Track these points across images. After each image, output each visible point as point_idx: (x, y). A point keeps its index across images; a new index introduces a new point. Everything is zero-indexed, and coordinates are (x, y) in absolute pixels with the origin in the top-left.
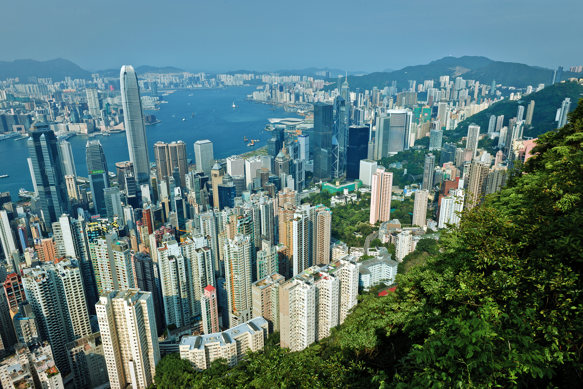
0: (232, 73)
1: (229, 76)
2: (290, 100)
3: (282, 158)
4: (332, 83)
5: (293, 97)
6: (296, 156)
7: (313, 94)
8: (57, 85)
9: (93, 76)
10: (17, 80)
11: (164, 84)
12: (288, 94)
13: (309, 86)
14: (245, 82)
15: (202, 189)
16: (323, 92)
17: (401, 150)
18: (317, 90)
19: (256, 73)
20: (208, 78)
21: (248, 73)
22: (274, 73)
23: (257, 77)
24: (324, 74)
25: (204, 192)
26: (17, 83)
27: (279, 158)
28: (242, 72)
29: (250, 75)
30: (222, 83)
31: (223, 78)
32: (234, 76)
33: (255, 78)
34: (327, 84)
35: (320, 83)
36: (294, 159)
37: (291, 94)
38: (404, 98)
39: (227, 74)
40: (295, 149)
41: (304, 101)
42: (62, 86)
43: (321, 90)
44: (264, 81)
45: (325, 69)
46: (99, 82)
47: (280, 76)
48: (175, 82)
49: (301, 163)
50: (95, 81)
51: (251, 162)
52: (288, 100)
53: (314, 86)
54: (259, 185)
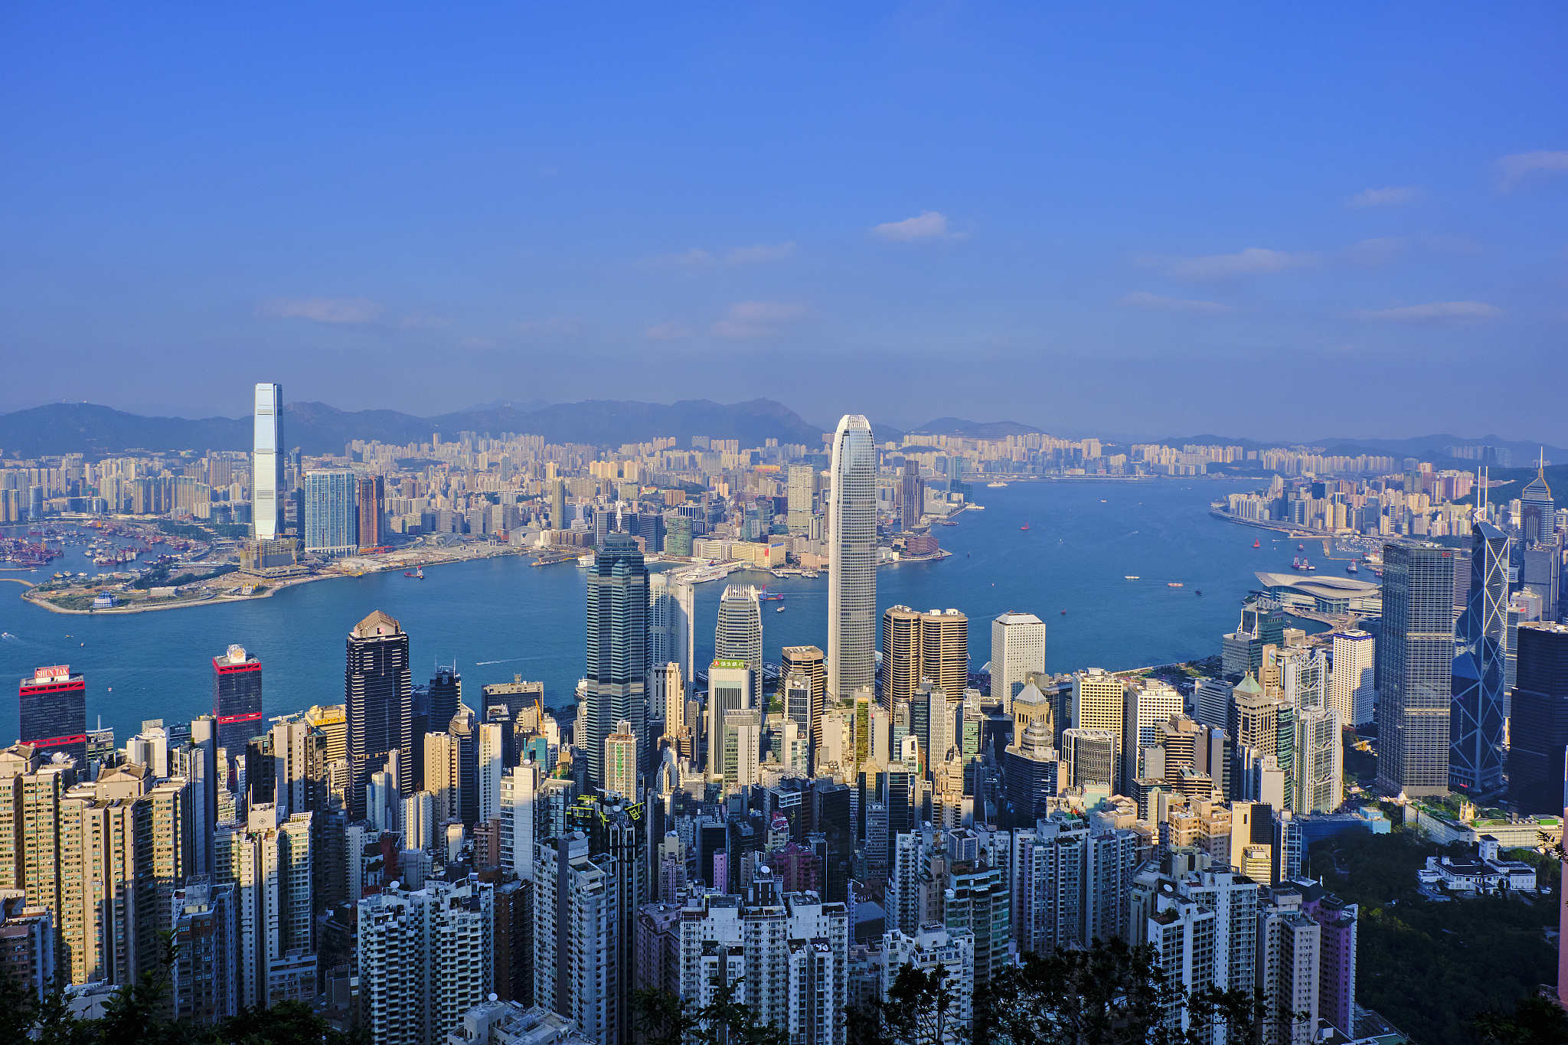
0: (1177, 444)
1: (1166, 449)
2: (1348, 524)
4: (1498, 482)
14: (1213, 467)
19: (1248, 445)
20: (1107, 452)
21: (1224, 443)
22: (1306, 445)
23: (1252, 455)
24: (1471, 453)
28: (1207, 440)
29: (1230, 450)
30: (1146, 465)
31: (1150, 452)
32: (1180, 449)
33: (1245, 456)
39: (1161, 444)
41: (1395, 529)
43: (1461, 501)
44: (1265, 466)
45: (1482, 439)
47: (1324, 455)
48: (1015, 459)
53: (1437, 488)
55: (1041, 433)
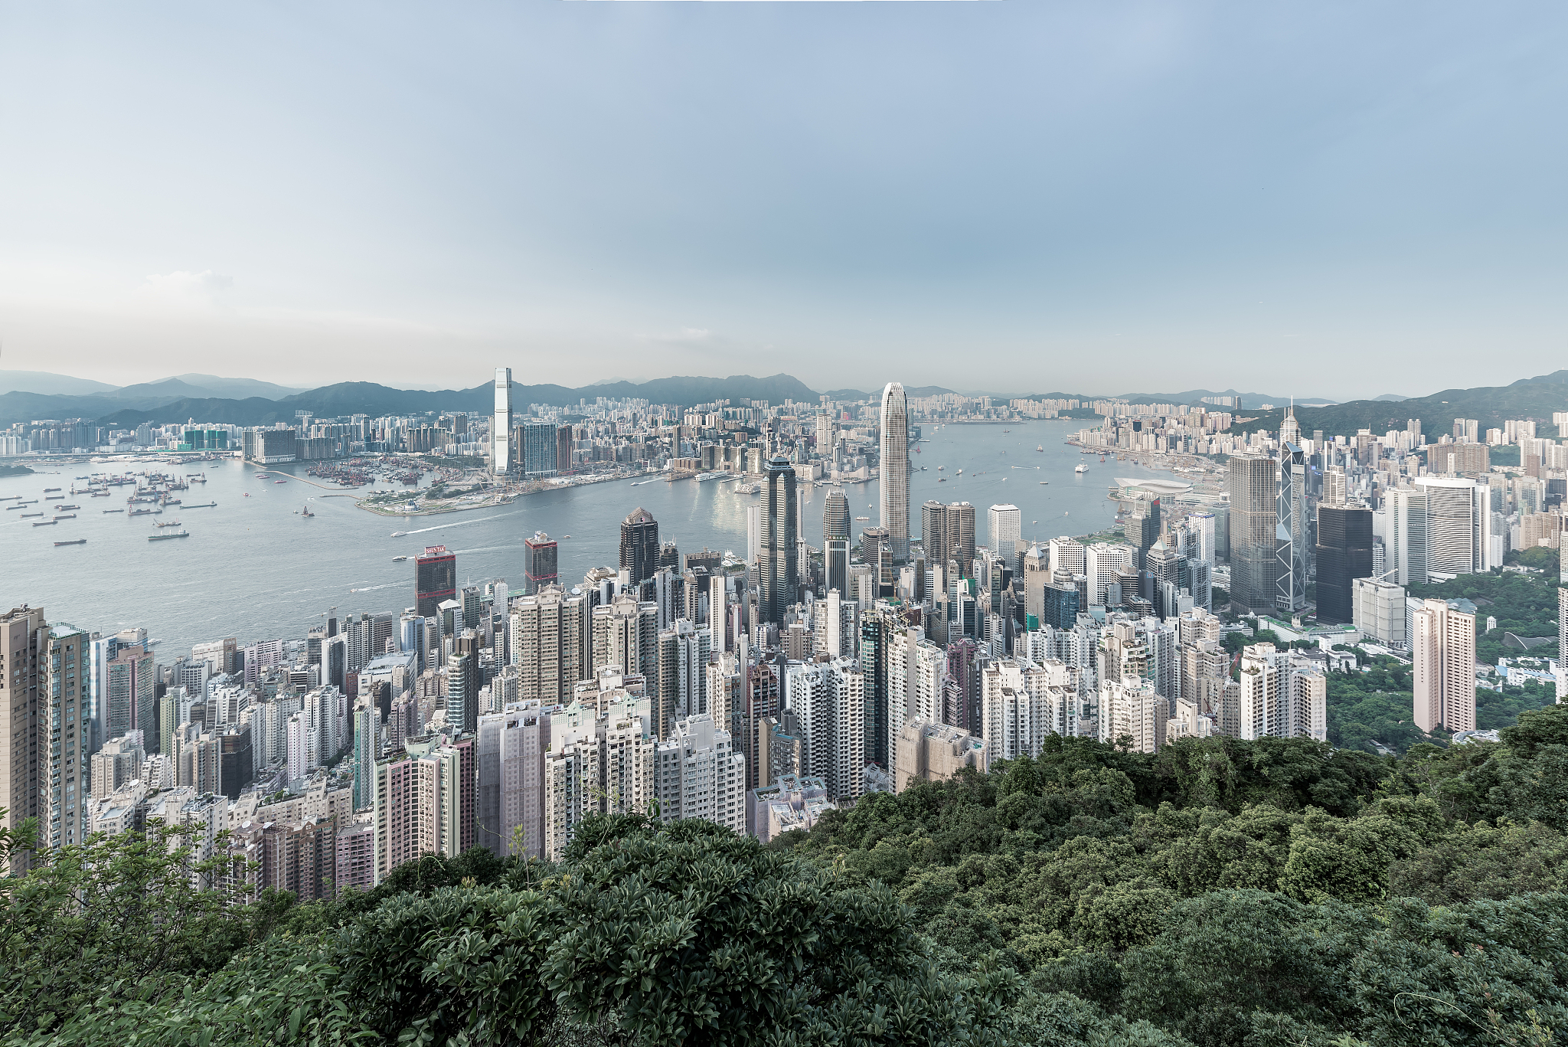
1: (1031, 401)
2: (1157, 447)
3: (1165, 552)
4: (1249, 419)
5: (1162, 442)
6: (1192, 553)
7: (1207, 438)
8: (774, 410)
9: (822, 398)
10: (728, 402)
11: (923, 412)
12: (1152, 437)
13: (1198, 423)
14: (1062, 413)
15: (1005, 588)
16: (1231, 434)
17: (1468, 570)
18: (1215, 431)
19: (1082, 399)
20: (994, 404)
23: (1085, 405)
24: (1228, 402)
25: (1009, 596)
26: (727, 406)
27: (1157, 551)
28: (1056, 396)
29: (1070, 401)
30: (1019, 413)
31: (1022, 405)
32: (1040, 402)
34: (1239, 420)
35: (1224, 419)
36: (1189, 558)
37: (1157, 436)
38: (1451, 456)
39: (1028, 398)
40: (1188, 537)
41: (1186, 450)
42: (781, 412)
43: (1227, 432)
44: (1097, 412)
45: (1230, 393)
46: (829, 407)
47: (1130, 404)
48: (940, 410)
49: (1205, 568)
50: (823, 406)
51: (1100, 552)
52: (1152, 446)
53: (1209, 424)
54: (1118, 600)
55: (954, 393)
